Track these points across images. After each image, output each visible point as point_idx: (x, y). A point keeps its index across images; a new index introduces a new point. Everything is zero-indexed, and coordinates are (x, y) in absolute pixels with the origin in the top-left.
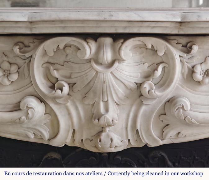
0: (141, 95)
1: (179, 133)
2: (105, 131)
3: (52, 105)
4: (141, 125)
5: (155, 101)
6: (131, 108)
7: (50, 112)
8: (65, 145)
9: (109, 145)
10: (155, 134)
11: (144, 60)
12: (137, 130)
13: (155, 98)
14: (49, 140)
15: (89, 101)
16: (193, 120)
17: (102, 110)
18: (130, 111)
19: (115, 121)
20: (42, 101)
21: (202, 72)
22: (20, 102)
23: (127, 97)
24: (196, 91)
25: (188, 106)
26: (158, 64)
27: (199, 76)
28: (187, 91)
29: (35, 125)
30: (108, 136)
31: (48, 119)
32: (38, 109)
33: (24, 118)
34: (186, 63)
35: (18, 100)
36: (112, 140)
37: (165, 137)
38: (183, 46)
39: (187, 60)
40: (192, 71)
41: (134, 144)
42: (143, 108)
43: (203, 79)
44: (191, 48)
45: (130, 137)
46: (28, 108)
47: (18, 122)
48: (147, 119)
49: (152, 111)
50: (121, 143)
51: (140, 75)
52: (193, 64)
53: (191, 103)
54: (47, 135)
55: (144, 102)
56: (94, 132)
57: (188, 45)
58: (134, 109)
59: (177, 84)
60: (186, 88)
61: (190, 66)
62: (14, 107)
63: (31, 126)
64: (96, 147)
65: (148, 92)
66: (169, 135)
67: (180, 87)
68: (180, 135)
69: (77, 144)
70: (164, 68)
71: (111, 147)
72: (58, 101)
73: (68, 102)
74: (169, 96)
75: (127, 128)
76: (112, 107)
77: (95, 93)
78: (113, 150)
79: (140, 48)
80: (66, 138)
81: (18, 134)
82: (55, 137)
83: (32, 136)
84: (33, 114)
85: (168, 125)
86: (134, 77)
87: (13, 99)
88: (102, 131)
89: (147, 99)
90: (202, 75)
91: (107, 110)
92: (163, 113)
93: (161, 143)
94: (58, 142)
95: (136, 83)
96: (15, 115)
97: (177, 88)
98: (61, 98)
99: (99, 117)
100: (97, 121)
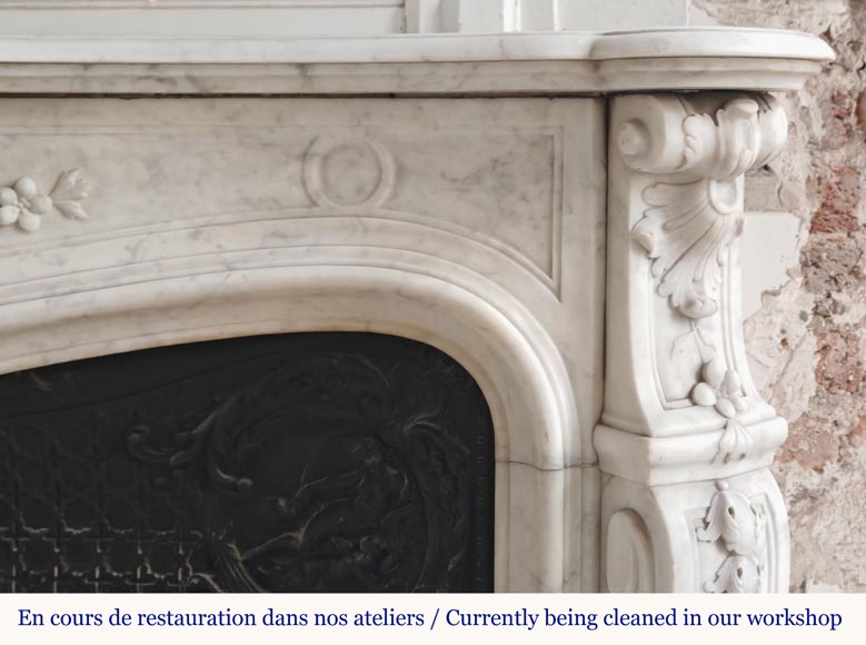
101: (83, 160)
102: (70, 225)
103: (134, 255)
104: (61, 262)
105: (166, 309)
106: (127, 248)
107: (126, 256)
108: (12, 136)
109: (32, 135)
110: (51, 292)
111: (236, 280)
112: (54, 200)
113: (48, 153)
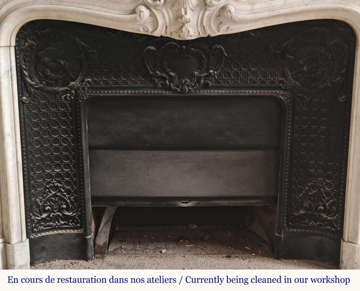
0: (206, 4)
1: (228, 27)
2: (185, 26)
3: (154, 10)
4: (206, 23)
5: (214, 8)
6: (200, 12)
7: (152, 15)
8: (161, 36)
9: (187, 35)
10: (214, 28)
12: (204, 26)
13: (214, 6)
14: (152, 32)
15: (175, 8)
16: (236, 19)
17: (183, 13)
18: (199, 14)
19: (190, 19)
20: (148, 8)
22: (135, 9)
23: (198, 6)
24: (238, 2)
25: (233, 10)
29: (144, 23)
30: (187, 29)
31: (151, 19)
32: (146, 12)
33: (138, 17)
35: (135, 7)
36: (189, 31)
37: (220, 31)
41: (202, 35)
42: (207, 12)
45: (199, 31)
46: (141, 12)
47: (135, 20)
48: (209, 18)
49: (212, 15)
50: (194, 34)
53: (235, 9)
54: (151, 30)
55: (208, 9)
56: (178, 27)
58: (202, 12)
62: (131, 12)
63: (141, 23)
64: (180, 36)
65: (210, 2)
66: (222, 29)
68: (229, 29)
69: (168, 35)
71: (188, 36)
72: (157, 8)
73: (163, 9)
74: (222, 5)
75: (197, 25)
76: (189, 11)
77: (179, 3)
78: (189, 38)
80: (162, 31)
81: (133, 29)
82: (155, 30)
83: (142, 30)
84: (143, 16)
85: (222, 23)
87: (131, 7)
88: (183, 26)
89: (209, 6)
91: (186, 13)
92: (219, 15)
93: (218, 34)
94: (157, 34)
96: (133, 16)
98: (159, 6)
99: (181, 17)
100: (180, 19)
104: (270, 4)
105: (292, 14)
107: (284, 3)
111: (309, 7)
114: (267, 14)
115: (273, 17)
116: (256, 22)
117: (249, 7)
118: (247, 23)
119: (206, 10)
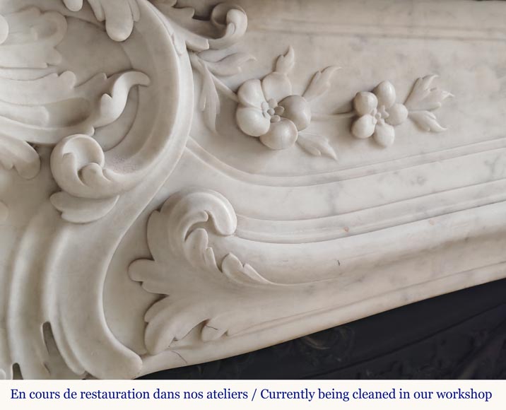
0: (57, 189)
1: (204, 324)
4: (58, 305)
5: (108, 210)
6: (19, 239)
11: (59, 60)
12: (47, 326)
13: (106, 199)
16: (249, 269)
21: (267, 107)
24: (251, 172)
25: (229, 220)
26: (113, 77)
27: (257, 118)
28: (220, 173)
34: (211, 76)
37: (154, 344)
38: (195, 17)
39: (213, 67)
40: (233, 103)
42: (65, 241)
43: (272, 129)
44: (224, 21)
51: (47, 116)
52: (235, 80)
53: (238, 212)
55: (69, 215)
57: (215, 13)
58: (28, 243)
59: (184, 148)
60: (217, 160)
61: (226, 85)
65: (80, 173)
66: (168, 335)
67: (198, 158)
68: (206, 333)
70: (134, 91)
79: (42, 12)
85: (162, 297)
86: (23, 121)
89: (79, 201)
90: (269, 117)
92: (142, 252)
95: (36, 147)
97: (186, 163)
101: (436, 67)
102: (425, 137)
103: (493, 171)
104: (421, 180)
106: (486, 163)
107: (486, 172)
108: (363, 37)
109: (384, 36)
110: (420, 214)
112: (409, 110)
113: (401, 57)
114: (417, 233)
115: (451, 246)
116: (360, 280)
117: (313, 200)
118: (310, 291)
119: (56, 222)
